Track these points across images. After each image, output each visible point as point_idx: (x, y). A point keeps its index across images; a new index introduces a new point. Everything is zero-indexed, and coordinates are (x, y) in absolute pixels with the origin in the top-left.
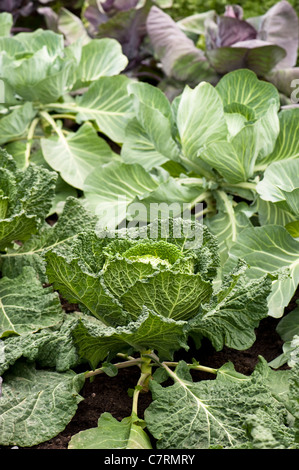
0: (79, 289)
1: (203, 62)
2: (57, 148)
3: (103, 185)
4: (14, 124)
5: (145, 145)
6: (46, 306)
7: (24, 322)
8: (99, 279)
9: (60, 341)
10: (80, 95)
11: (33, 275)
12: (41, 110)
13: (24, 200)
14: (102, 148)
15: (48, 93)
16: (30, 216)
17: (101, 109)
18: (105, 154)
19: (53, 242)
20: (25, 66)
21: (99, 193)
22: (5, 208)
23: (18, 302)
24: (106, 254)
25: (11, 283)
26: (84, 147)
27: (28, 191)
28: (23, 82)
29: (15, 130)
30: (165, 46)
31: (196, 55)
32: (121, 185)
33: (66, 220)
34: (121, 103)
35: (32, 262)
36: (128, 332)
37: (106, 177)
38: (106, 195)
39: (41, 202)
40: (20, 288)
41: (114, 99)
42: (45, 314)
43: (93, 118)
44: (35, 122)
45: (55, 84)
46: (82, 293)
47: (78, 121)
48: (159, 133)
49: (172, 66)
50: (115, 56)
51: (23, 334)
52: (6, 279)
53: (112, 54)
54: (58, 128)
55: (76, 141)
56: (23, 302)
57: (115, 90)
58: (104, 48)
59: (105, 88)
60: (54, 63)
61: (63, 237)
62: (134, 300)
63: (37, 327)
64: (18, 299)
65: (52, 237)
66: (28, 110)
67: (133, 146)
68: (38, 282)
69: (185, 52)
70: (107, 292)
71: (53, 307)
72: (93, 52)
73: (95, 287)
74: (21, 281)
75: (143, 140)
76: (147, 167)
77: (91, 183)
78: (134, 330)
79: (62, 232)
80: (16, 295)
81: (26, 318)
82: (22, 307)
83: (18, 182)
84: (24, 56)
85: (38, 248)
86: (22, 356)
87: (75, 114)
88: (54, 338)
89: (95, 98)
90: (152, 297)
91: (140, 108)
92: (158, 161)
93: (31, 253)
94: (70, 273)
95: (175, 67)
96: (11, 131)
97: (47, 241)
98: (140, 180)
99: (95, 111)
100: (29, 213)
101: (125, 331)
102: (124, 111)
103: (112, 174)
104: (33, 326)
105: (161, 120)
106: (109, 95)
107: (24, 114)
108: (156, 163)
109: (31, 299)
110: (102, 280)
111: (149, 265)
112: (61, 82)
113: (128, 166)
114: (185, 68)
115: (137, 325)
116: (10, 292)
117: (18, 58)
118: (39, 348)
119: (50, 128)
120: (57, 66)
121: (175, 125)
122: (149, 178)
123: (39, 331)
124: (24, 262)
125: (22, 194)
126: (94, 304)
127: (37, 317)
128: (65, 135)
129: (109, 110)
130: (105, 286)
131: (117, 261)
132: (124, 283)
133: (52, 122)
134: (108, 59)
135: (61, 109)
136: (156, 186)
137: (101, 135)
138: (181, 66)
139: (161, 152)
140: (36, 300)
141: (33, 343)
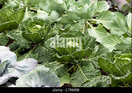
0: (108, 67)
1: (130, 6)
2: (92, 31)
3: (107, 41)
4: (80, 25)
5: (117, 29)
6: (97, 73)
7: (91, 78)
8: (114, 64)
9: (102, 82)
10: (97, 16)
11: (92, 65)
12: (86, 21)
13: (88, 44)
14: (104, 31)
15: (89, 16)
16: (91, 49)
17: (103, 20)
18: (105, 33)
19: (96, 56)
20: (82, 9)
21: (106, 43)
22: (83, 47)
23: (88, 73)
24: (115, 57)
25: (86, 68)
26: (99, 31)
27: (90, 42)
28: (81, 13)
29: (80, 27)
30: (119, 2)
31: (128, 4)
32: (112, 40)
33: (100, 50)
34: (109, 18)
35: (91, 62)
36: (124, 78)
37: (107, 38)
38: (108, 43)
39: (92, 45)
40: (88, 69)
41: (107, 17)
42: (96, 76)
43: (101, 23)
44: (85, 24)
45: (91, 14)
46: (109, 68)
47: (97, 24)
48: (122, 25)
49: (121, 8)
50: (106, 5)
51: (91, 81)
52: (84, 66)
53: (105, 5)
54: (91, 26)
55: (97, 29)
56: (90, 73)
57: (107, 15)
58: (103, 3)
59: (104, 14)
60: (89, 8)
61: (99, 55)
62: (124, 70)
63: (95, 79)
64: (88, 72)
65: (96, 55)
66: (83, 21)
67: (114, 30)
68: (93, 67)
69: (125, 4)
70: (117, 67)
71: (99, 73)
72: (100, 5)
73: (113, 66)
74: (88, 67)
75: (117, 28)
76: (119, 35)
77: (103, 40)
78: (126, 77)
79: (99, 53)
80: (88, 71)
81: (91, 77)
82: (89, 74)
83: (86, 40)
84: (81, 6)
85: (92, 58)
86: (93, 86)
87: (96, 22)
88: (100, 82)
89: (101, 17)
90: (129, 69)
91: (117, 19)
92: (121, 34)
93: (90, 59)
94: (106, 63)
95: (122, 8)
96: (79, 27)
97: (94, 56)
98: (117, 39)
99: (101, 21)
100: (90, 48)
101: (123, 78)
102: (109, 20)
103: (109, 37)
104: (93, 79)
105: (122, 22)
106: (105, 16)
107: (82, 22)
108: (120, 34)
109: (92, 71)
110: (115, 64)
111: (128, 60)
112: (92, 13)
113: (114, 35)
114: (125, 8)
115: (126, 76)
116: (86, 70)
117: (79, 7)
118: (97, 84)
119: (89, 26)
120: (90, 9)
121: (126, 23)
122: (120, 38)
123: (96, 80)
124: (89, 62)
125: (87, 43)
126: (112, 71)
127: (94, 76)
128: (94, 28)
129: (105, 20)
130: (116, 66)
131: (119, 59)
132: (121, 65)
133: (90, 24)
134: (104, 6)
135: (92, 21)
136: (122, 40)
137: (104, 27)
138: (123, 8)
139: (123, 31)
140: (93, 72)
141: (95, 83)
